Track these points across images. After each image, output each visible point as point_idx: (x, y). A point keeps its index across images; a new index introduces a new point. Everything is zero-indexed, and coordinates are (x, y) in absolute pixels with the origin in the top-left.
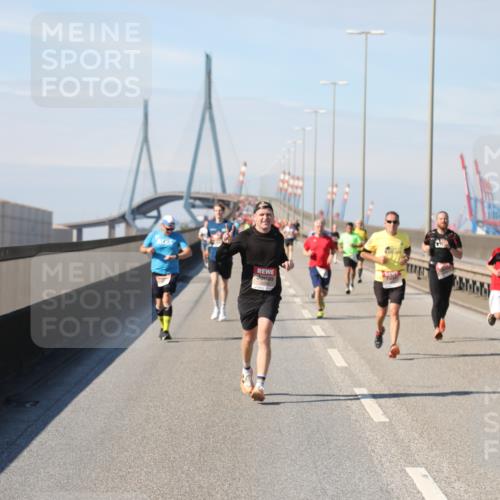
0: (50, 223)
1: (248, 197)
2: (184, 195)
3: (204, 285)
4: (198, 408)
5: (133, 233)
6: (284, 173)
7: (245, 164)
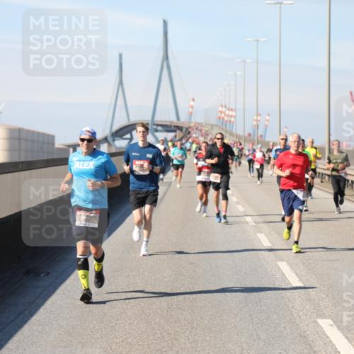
0: (53, 144)
1: (196, 123)
2: (150, 122)
3: (166, 188)
4: (164, 277)
6: (222, 106)
7: (193, 100)
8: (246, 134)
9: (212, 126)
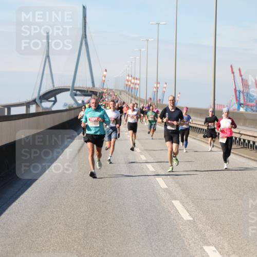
2: (71, 88)
4: (81, 212)
5: (41, 110)
6: (129, 76)
7: (106, 71)
8: (148, 98)
9: (121, 92)
